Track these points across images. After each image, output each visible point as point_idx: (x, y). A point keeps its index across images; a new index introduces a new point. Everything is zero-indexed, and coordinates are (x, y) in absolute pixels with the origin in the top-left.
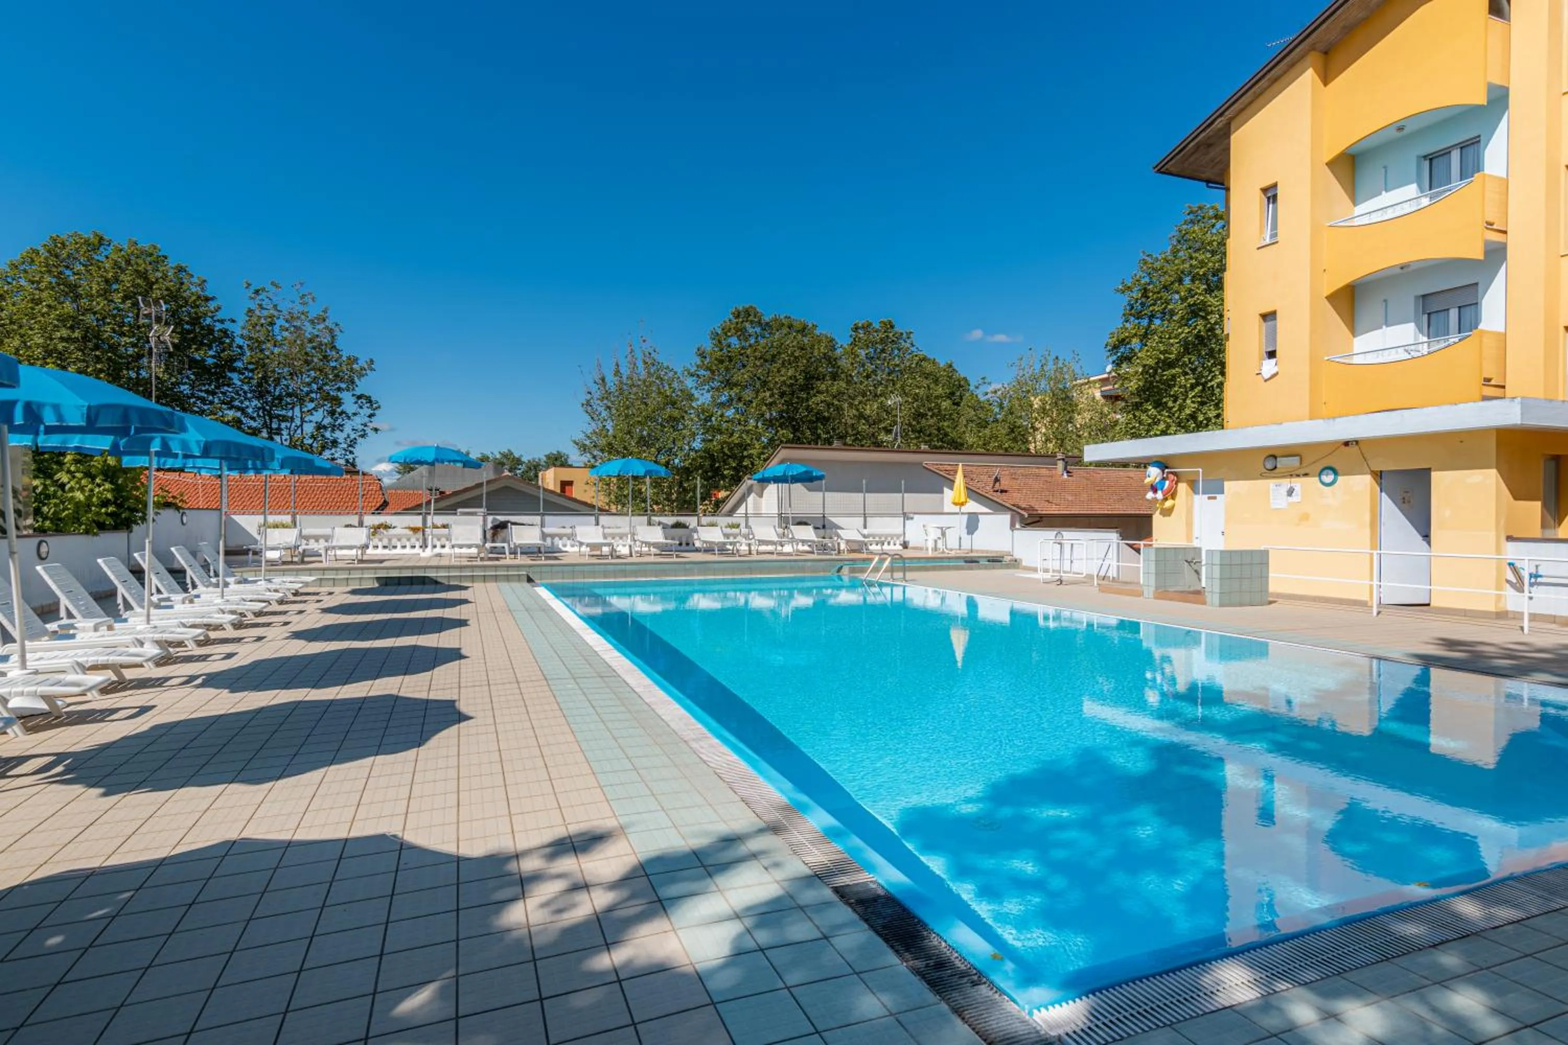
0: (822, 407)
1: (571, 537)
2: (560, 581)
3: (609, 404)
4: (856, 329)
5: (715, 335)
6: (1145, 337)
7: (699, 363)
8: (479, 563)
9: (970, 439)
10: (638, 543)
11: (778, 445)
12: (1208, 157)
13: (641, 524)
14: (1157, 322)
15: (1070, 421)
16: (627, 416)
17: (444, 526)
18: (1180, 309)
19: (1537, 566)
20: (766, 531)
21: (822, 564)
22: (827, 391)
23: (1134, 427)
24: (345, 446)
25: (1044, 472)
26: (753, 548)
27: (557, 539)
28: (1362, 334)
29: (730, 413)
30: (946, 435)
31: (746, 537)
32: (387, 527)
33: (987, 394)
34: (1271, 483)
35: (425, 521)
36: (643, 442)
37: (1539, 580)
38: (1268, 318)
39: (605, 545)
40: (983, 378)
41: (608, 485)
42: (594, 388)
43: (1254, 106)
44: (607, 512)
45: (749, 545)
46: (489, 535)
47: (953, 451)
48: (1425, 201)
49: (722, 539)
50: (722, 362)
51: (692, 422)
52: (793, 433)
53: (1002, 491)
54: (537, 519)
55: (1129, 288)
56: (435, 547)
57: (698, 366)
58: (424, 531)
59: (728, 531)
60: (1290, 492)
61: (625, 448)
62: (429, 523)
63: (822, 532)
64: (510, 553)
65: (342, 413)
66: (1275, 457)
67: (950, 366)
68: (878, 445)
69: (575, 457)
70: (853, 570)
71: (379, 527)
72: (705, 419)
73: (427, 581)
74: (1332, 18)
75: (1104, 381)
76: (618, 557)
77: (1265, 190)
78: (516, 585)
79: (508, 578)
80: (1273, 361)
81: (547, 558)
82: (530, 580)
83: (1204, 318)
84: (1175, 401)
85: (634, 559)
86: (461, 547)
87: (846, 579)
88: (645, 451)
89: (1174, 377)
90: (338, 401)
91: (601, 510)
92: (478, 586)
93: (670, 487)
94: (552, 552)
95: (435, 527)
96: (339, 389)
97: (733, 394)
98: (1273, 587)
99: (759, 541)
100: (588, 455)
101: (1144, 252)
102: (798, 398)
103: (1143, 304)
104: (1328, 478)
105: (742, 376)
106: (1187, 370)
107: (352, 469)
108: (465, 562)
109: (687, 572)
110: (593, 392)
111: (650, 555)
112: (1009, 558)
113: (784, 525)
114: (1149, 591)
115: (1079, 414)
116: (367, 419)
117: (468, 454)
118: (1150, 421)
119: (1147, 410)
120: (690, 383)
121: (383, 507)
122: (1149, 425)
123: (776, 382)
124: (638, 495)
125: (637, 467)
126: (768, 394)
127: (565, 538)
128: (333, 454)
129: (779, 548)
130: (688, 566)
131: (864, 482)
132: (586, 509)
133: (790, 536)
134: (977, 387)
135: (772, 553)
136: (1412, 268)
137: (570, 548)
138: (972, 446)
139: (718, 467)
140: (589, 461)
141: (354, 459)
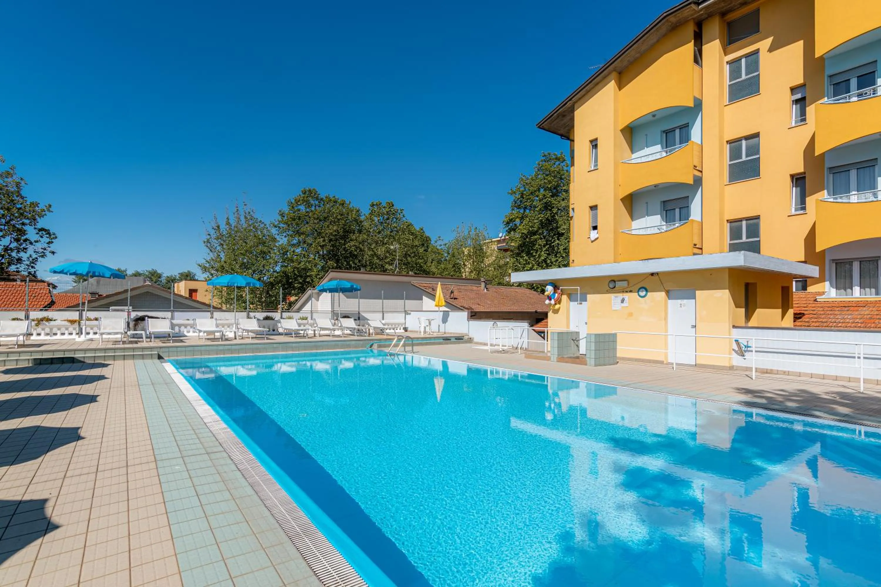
0: (353, 249)
1: (193, 326)
2: (184, 357)
3: (222, 242)
4: (373, 205)
5: (290, 204)
6: (522, 218)
7: (280, 219)
8: (121, 346)
9: (433, 269)
10: (240, 330)
11: (328, 271)
12: (563, 122)
13: (242, 318)
14: (527, 211)
15: (482, 262)
16: (234, 250)
17: (96, 319)
18: (539, 205)
19: (748, 342)
20: (325, 322)
21: (361, 342)
22: (356, 240)
23: (517, 266)
24: (28, 263)
25: (475, 288)
26: (316, 332)
27: (183, 328)
28: (637, 219)
29: (299, 250)
30: (421, 267)
31: (312, 325)
32: (49, 320)
33: (441, 245)
34: (612, 296)
35: (81, 316)
36: (245, 267)
37: (749, 349)
38: (593, 209)
39: (218, 332)
40: (439, 237)
41: (221, 292)
42: (212, 232)
43: (586, 97)
44: (220, 309)
45: (314, 331)
46: (132, 324)
47: (425, 276)
48: (664, 154)
49: (297, 328)
50: (294, 220)
51: (275, 255)
52: (337, 264)
53: (455, 299)
54: (169, 314)
55: (515, 193)
56: (88, 333)
57: (279, 222)
58: (79, 322)
59: (300, 321)
60: (623, 301)
61: (232, 269)
62: (84, 318)
63: (358, 322)
64: (147, 338)
65: (25, 240)
66: (615, 281)
67: (422, 229)
68: (384, 271)
69: (200, 275)
70: (380, 346)
71: (42, 320)
72: (283, 253)
73: (75, 360)
74: (624, 55)
75: (499, 242)
76: (227, 340)
77: (591, 142)
78: (148, 362)
79: (143, 357)
80: (596, 231)
81: (174, 341)
82: (160, 357)
83: (550, 210)
84: (536, 253)
85: (238, 341)
86: (109, 334)
87: (375, 351)
88: (245, 272)
89: (536, 240)
90: (22, 232)
91: (214, 307)
92: (119, 363)
93: (261, 294)
94: (178, 337)
95: (89, 319)
96: (23, 224)
97: (301, 239)
98: (619, 355)
99: (321, 328)
100: (208, 273)
101: (522, 174)
102: (340, 243)
103: (521, 201)
104: (643, 293)
105: (307, 228)
106: (542, 237)
107: (33, 278)
108: (110, 346)
109: (275, 349)
110: (211, 234)
111: (249, 338)
112: (467, 337)
113: (335, 318)
114: (554, 358)
115: (487, 258)
116: (46, 245)
117: (125, 271)
118: (524, 262)
119: (523, 257)
120: (274, 231)
121: (51, 305)
122: (524, 264)
123: (327, 234)
124: (240, 298)
125: (240, 280)
126: (322, 239)
127: (189, 327)
128: (17, 268)
129: (333, 332)
130: (275, 345)
131: (383, 292)
132: (205, 307)
133: (339, 325)
134: (436, 242)
135: (329, 336)
136: (660, 187)
137: (191, 334)
138: (434, 273)
139: (291, 282)
140: (208, 277)
141: (35, 272)
